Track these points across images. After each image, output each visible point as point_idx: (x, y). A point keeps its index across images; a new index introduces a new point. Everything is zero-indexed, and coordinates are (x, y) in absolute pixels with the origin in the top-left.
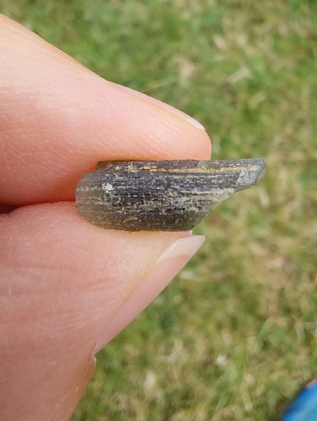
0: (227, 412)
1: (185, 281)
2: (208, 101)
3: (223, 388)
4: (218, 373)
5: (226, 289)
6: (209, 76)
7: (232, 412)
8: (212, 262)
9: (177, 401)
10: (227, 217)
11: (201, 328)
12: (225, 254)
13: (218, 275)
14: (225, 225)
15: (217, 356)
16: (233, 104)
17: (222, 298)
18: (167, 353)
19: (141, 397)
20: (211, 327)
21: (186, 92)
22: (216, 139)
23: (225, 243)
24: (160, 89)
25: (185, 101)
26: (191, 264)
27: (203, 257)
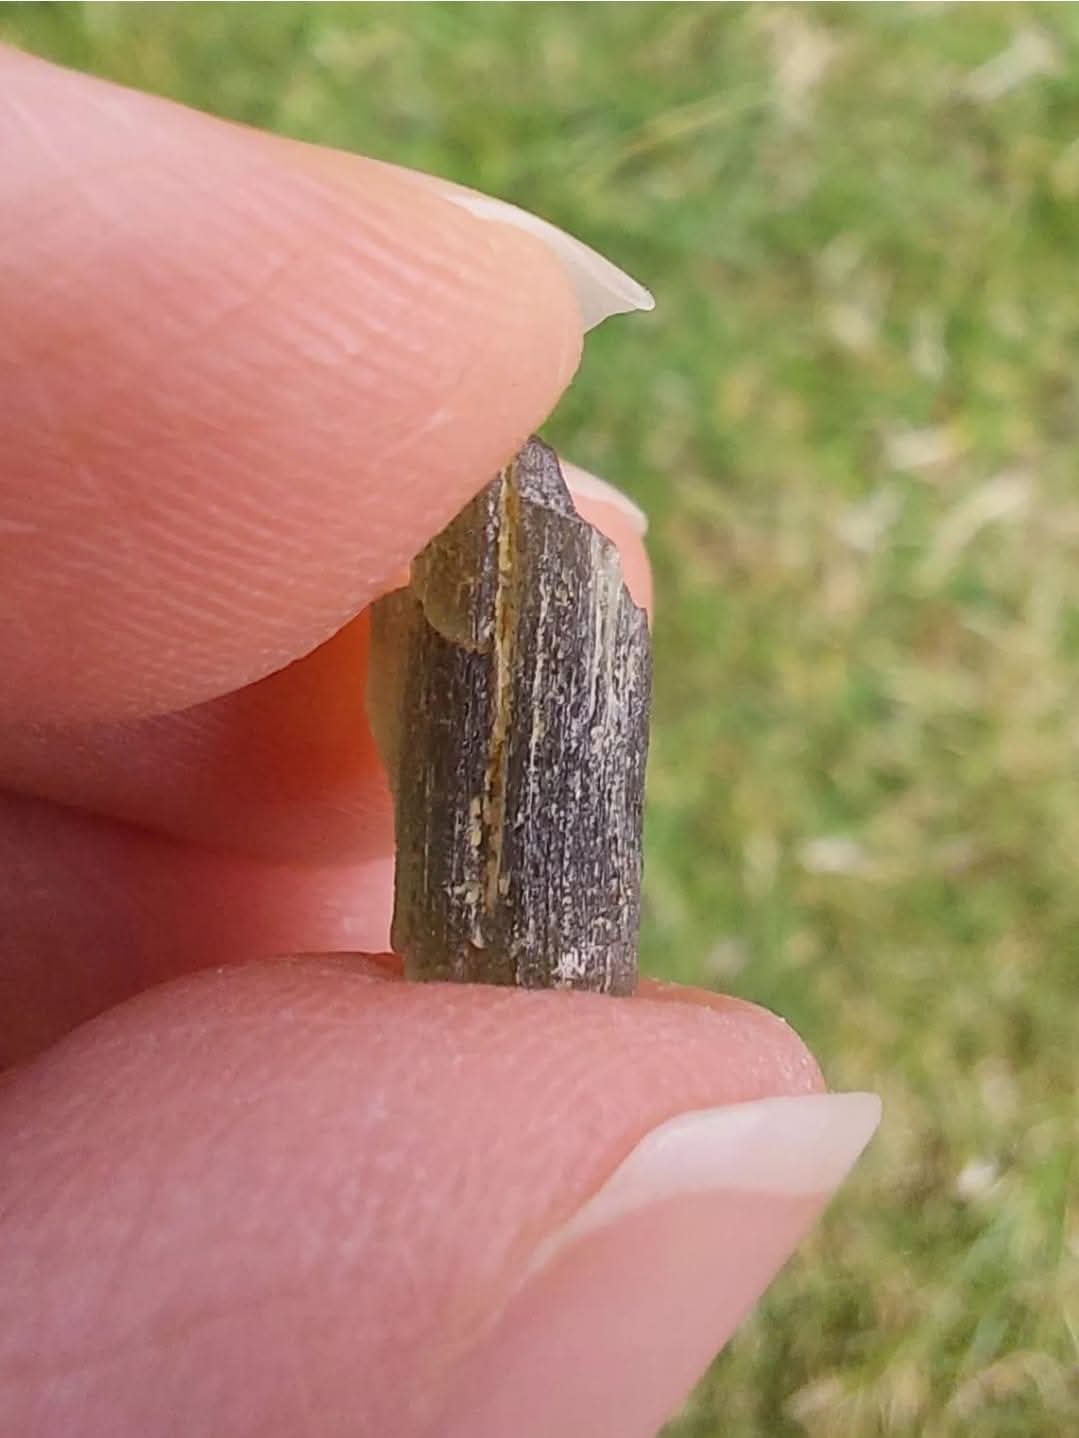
0: (1005, 1376)
1: (830, 878)
3: (987, 1284)
4: (967, 1227)
5: (988, 903)
6: (891, 79)
7: (1026, 1377)
8: (928, 800)
9: (809, 1338)
10: (978, 622)
11: (893, 1055)
12: (976, 770)
13: (956, 853)
14: (973, 656)
15: (959, 1169)
16: (991, 179)
17: (970, 937)
20: (934, 1052)
21: (802, 143)
22: (927, 322)
23: (978, 726)
24: (700, 139)
25: (800, 180)
26: (846, 813)
27: (892, 783)
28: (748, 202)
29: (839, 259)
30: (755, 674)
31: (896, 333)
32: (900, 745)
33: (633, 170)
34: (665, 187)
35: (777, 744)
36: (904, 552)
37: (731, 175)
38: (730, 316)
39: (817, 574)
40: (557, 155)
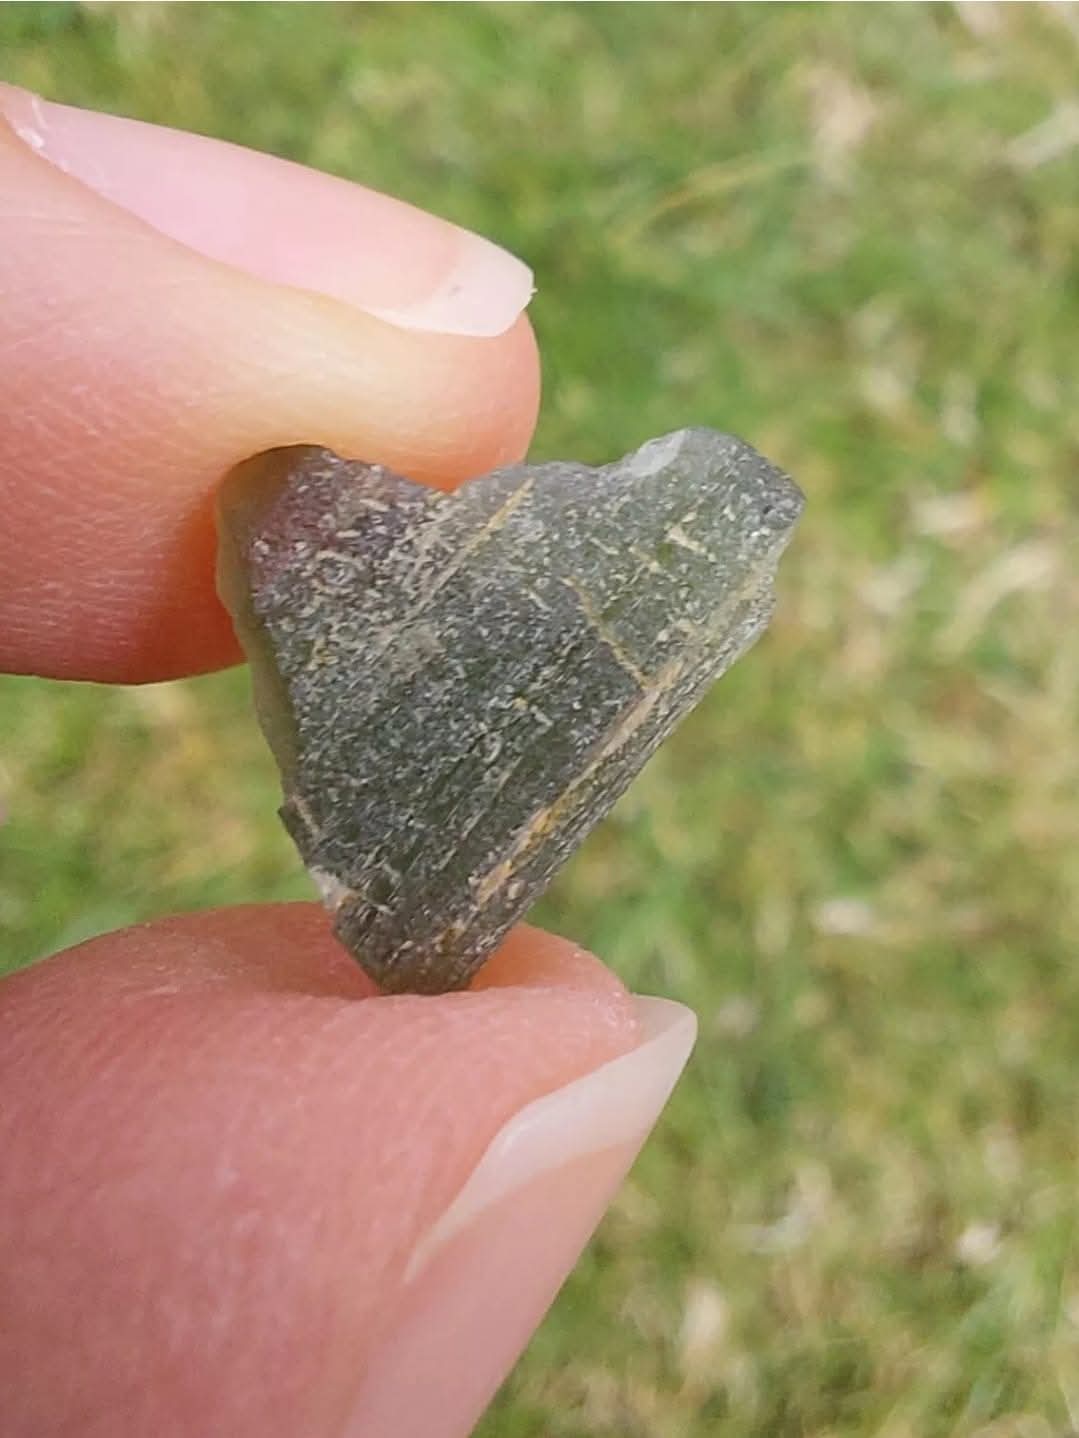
1: (844, 938)
2: (930, 238)
3: (984, 1348)
4: (967, 1289)
5: (997, 971)
6: (932, 143)
8: (944, 866)
9: (805, 1396)
10: (999, 691)
11: (900, 1118)
12: (993, 837)
13: (967, 918)
14: (993, 723)
15: (961, 1230)
16: (1028, 249)
17: (980, 1004)
18: (771, 1213)
19: (668, 1379)
20: (940, 1117)
21: (840, 203)
22: (959, 387)
23: (996, 792)
24: (736, 197)
25: (837, 239)
26: (861, 876)
27: (908, 847)
28: (783, 261)
29: (874, 322)
30: (775, 735)
31: (928, 397)
32: (916, 809)
33: (670, 224)
34: (701, 243)
35: (796, 804)
36: (927, 618)
37: (766, 234)
38: (763, 374)
39: (839, 637)
40: (595, 206)
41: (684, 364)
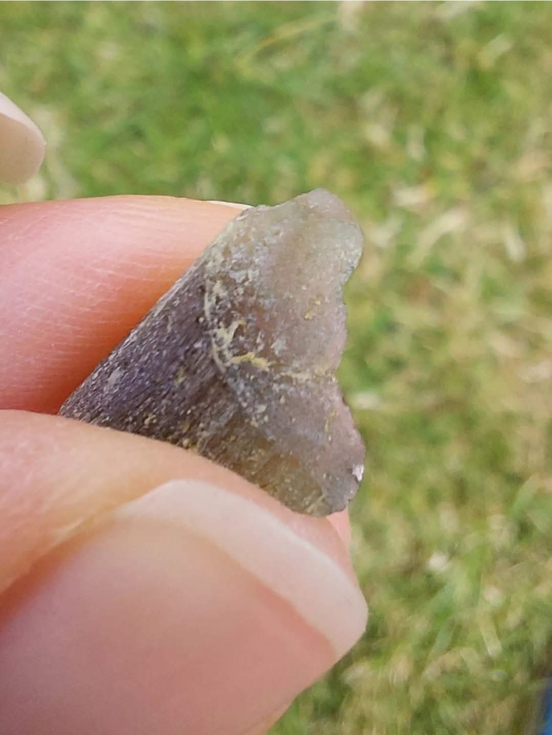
0: (451, 660)
1: (366, 412)
2: (399, 57)
3: (444, 614)
4: (433, 586)
5: (443, 425)
7: (462, 661)
8: (415, 373)
10: (440, 284)
11: (397, 502)
12: (439, 358)
13: (428, 399)
14: (437, 301)
15: (429, 556)
16: (448, 61)
17: (435, 441)
20: (417, 500)
21: (352, 41)
22: (415, 132)
23: (440, 336)
24: (301, 38)
25: (352, 59)
26: (373, 380)
27: (396, 364)
28: (325, 70)
29: (371, 100)
31: (400, 138)
32: (400, 345)
33: (266, 54)
34: (282, 63)
36: (403, 249)
37: (316, 57)
38: (315, 128)
40: (227, 46)
41: (274, 125)
